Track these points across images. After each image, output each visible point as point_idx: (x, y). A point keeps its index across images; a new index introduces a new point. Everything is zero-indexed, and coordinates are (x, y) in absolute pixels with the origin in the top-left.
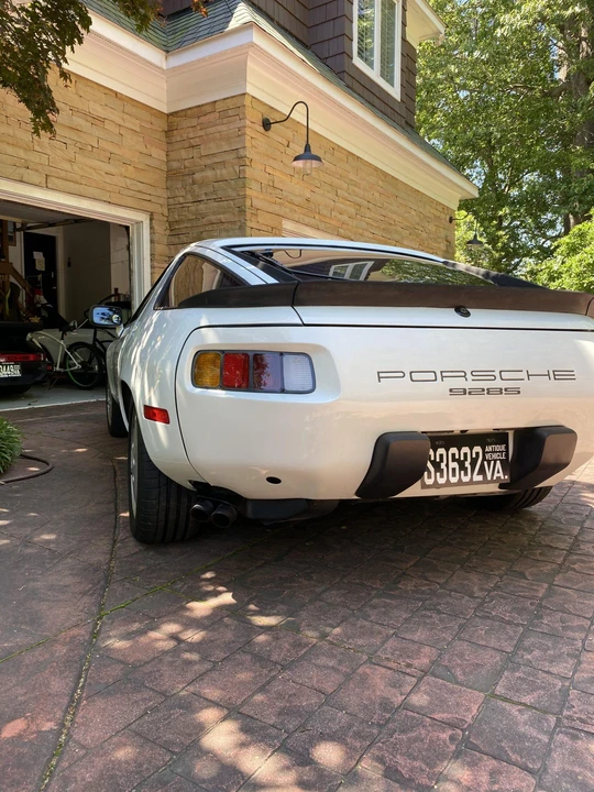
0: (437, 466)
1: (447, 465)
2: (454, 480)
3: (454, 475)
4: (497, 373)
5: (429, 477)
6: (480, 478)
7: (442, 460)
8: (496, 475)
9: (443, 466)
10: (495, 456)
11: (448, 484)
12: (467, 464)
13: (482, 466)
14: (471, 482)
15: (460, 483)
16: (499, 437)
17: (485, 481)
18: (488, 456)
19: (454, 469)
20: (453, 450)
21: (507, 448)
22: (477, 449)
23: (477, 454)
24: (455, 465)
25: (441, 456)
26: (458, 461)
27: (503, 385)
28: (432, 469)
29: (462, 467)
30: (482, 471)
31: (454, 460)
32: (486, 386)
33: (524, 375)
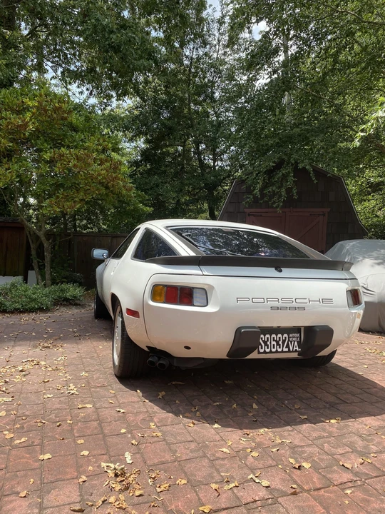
0: (265, 343)
1: (270, 343)
2: (274, 350)
3: (274, 348)
4: (294, 300)
5: (262, 348)
6: (287, 350)
7: (268, 340)
8: (295, 348)
9: (268, 343)
10: (294, 339)
11: (271, 352)
12: (280, 343)
13: (288, 343)
14: (282, 352)
15: (277, 352)
16: (297, 330)
17: (289, 351)
18: (291, 339)
19: (274, 345)
20: (274, 336)
21: (300, 335)
22: (286, 335)
23: (285, 338)
24: (275, 343)
25: (268, 338)
26: (276, 341)
27: (297, 305)
28: (263, 345)
29: (278, 344)
30: (288, 346)
31: (274, 340)
32: (288, 305)
33: (307, 301)
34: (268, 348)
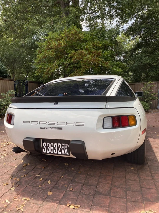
0: (47, 148)
1: (50, 148)
2: (52, 152)
3: (52, 151)
5: (45, 150)
6: (60, 153)
8: (65, 153)
9: (49, 148)
10: (65, 147)
11: (50, 153)
12: (56, 148)
13: (61, 149)
14: (57, 154)
15: (54, 153)
17: (62, 154)
18: (63, 147)
19: (52, 149)
20: (52, 144)
21: (69, 145)
22: (59, 144)
23: (59, 146)
25: (48, 145)
26: (53, 147)
28: (45, 148)
29: (54, 149)
30: (61, 151)
34: (48, 151)
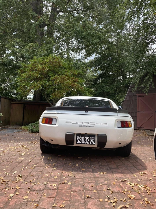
0: (80, 140)
1: (82, 140)
2: (83, 143)
3: (83, 142)
4: (89, 123)
5: (78, 142)
6: (89, 143)
8: (92, 143)
9: (81, 140)
10: (92, 139)
11: (82, 143)
12: (86, 140)
13: (89, 140)
14: (87, 144)
15: (84, 144)
16: (93, 135)
17: (90, 144)
19: (83, 141)
20: (83, 137)
21: (95, 138)
23: (88, 138)
24: (83, 140)
25: (81, 138)
26: (84, 139)
28: (78, 140)
29: (85, 140)
30: (89, 142)
31: (83, 139)
32: (86, 125)
33: (95, 124)
